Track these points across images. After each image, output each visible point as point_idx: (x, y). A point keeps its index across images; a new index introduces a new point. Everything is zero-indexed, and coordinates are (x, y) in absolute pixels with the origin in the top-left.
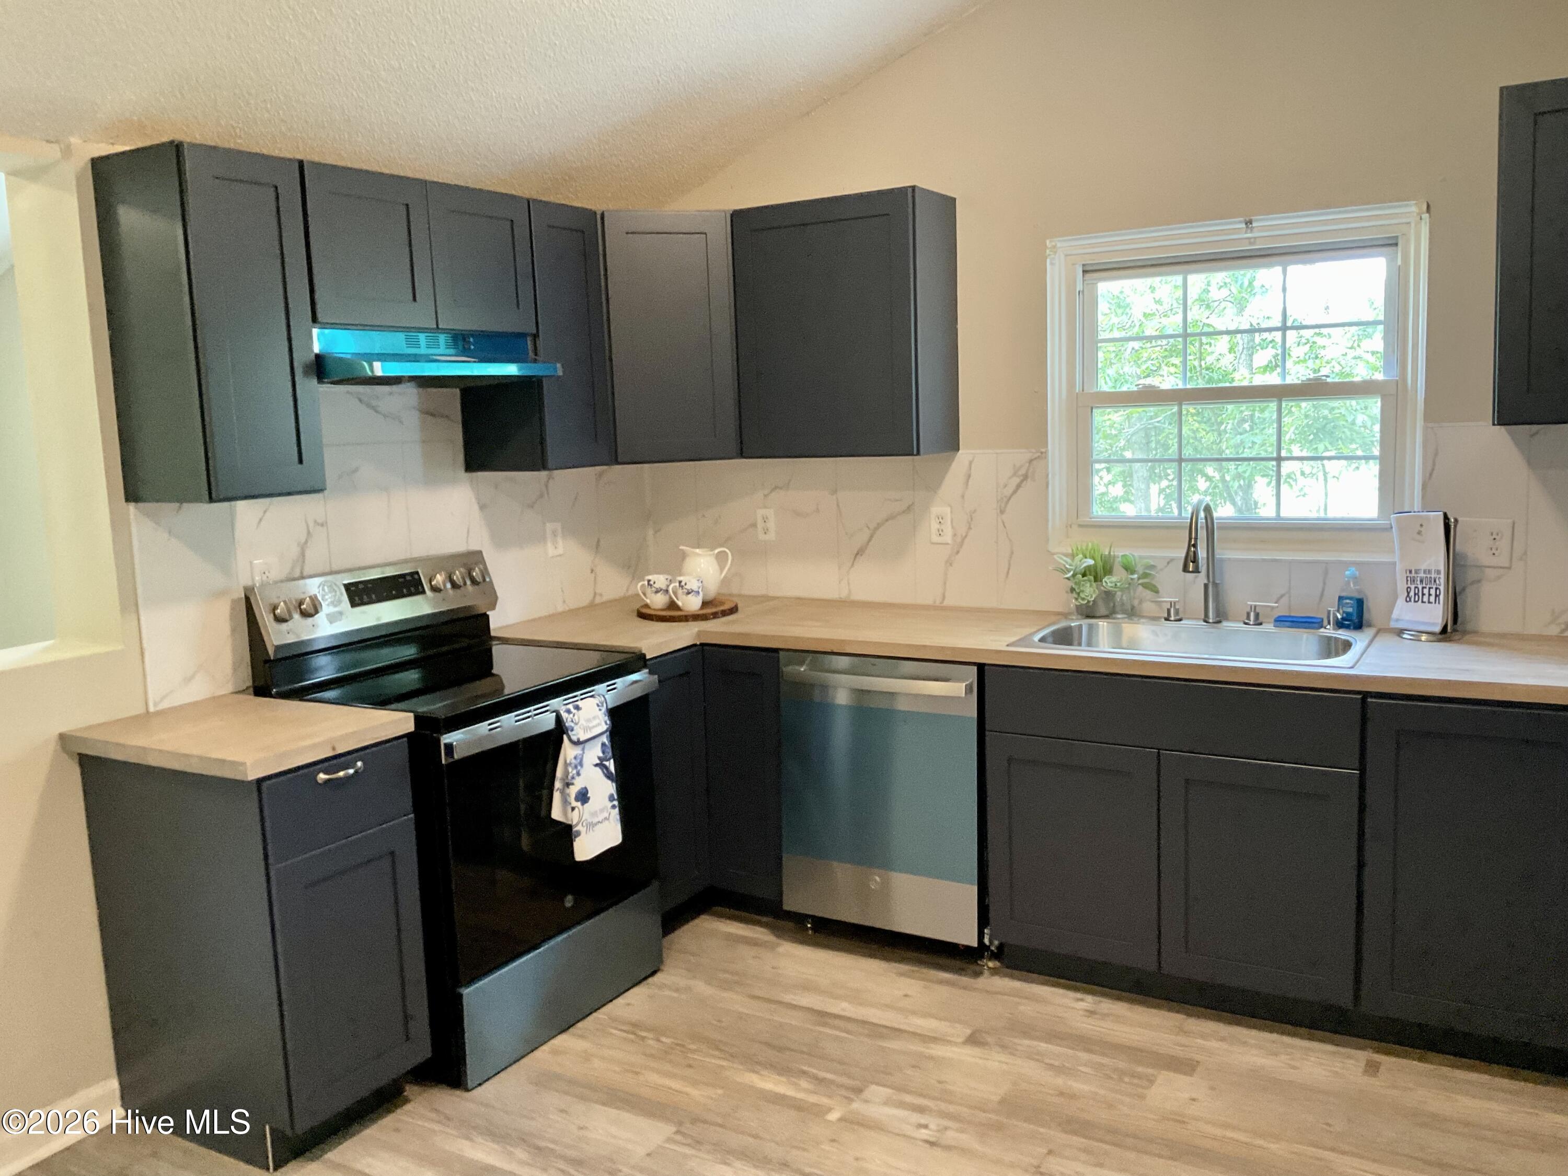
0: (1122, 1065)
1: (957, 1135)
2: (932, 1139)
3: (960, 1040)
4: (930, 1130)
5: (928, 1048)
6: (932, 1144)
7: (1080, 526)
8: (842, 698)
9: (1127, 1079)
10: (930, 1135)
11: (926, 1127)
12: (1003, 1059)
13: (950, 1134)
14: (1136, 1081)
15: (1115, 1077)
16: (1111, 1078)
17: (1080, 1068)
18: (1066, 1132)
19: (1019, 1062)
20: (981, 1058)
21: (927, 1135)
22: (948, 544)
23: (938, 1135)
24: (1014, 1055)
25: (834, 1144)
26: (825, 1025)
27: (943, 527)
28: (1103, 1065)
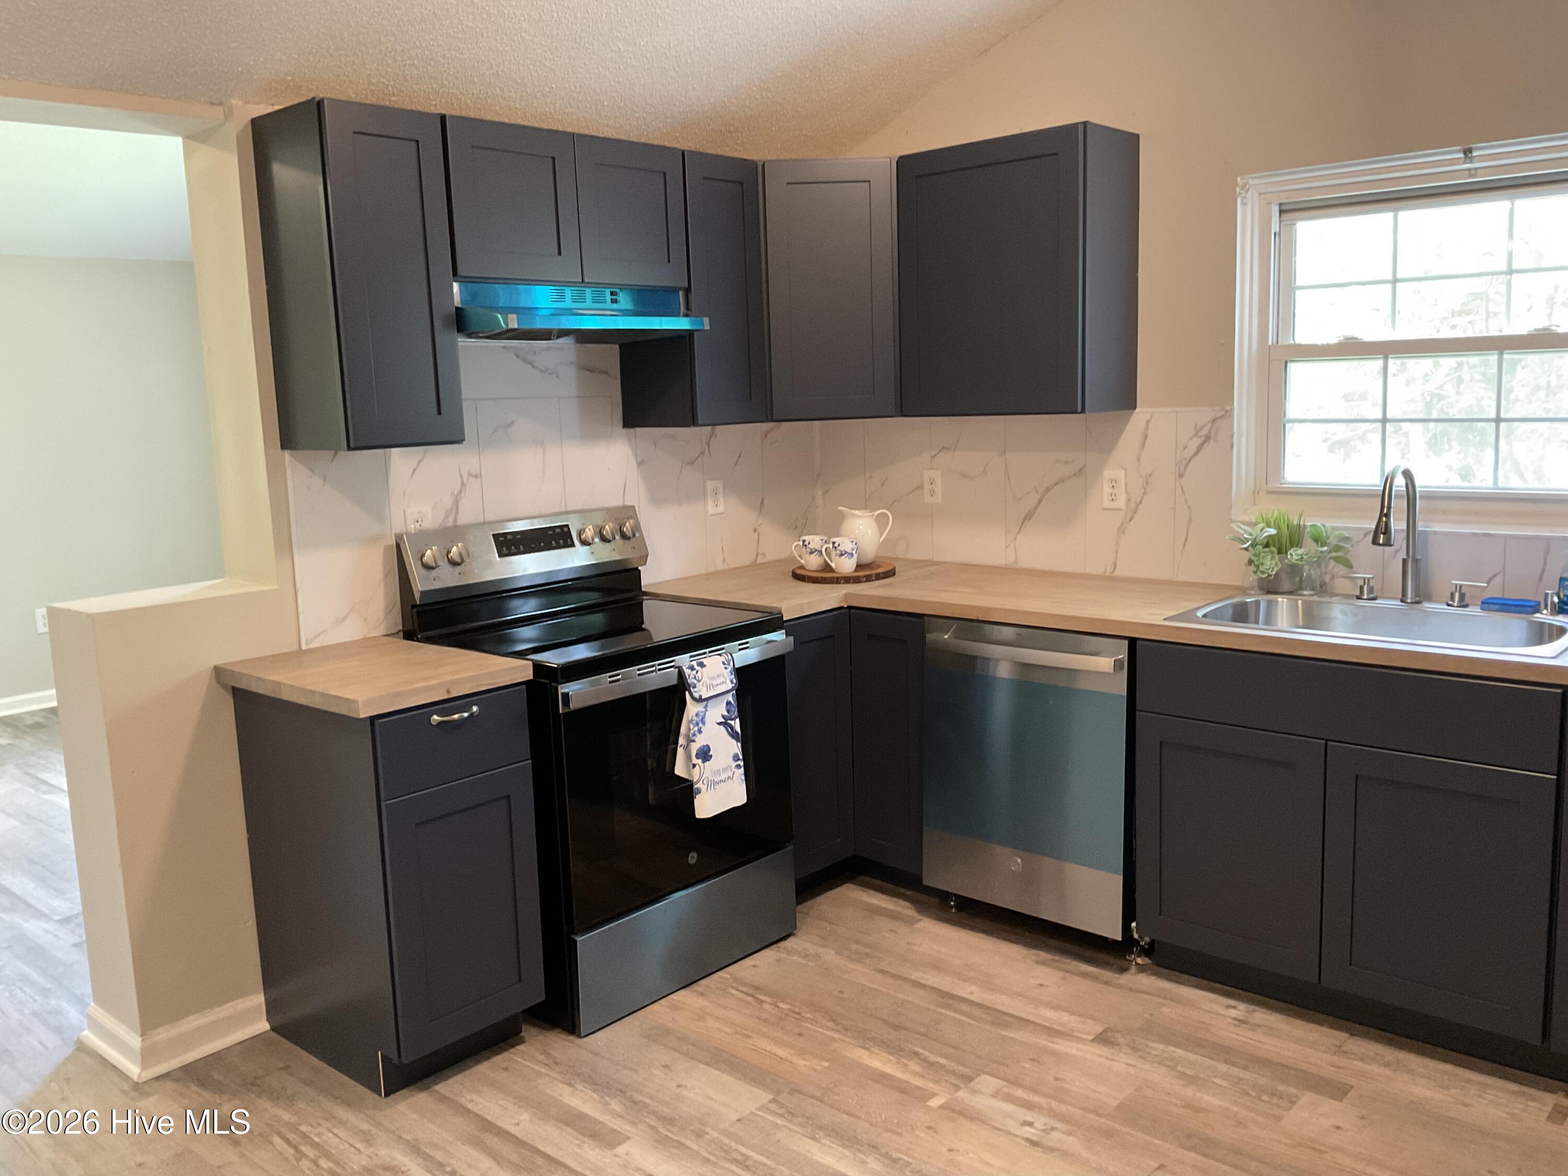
0: (1263, 1081)
1: (1064, 1137)
2: (1035, 1138)
3: (1090, 1037)
4: (1035, 1128)
5: (1053, 1042)
6: (1034, 1143)
7: (1270, 492)
8: (1004, 671)
9: (1265, 1098)
10: (1034, 1134)
11: (1030, 1124)
12: (1130, 1061)
13: (1055, 1135)
14: (1275, 1100)
15: (1253, 1093)
16: (1248, 1094)
17: (1215, 1080)
18: (1184, 1147)
19: (1148, 1066)
20: (1107, 1058)
21: (1030, 1132)
22: (1121, 510)
23: (1043, 1134)
24: (1144, 1058)
25: (931, 1132)
26: (949, 1007)
27: (1115, 491)
28: (1241, 1079)
